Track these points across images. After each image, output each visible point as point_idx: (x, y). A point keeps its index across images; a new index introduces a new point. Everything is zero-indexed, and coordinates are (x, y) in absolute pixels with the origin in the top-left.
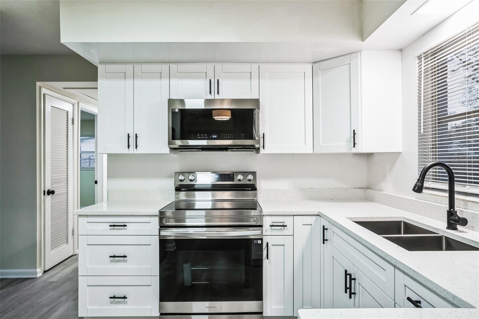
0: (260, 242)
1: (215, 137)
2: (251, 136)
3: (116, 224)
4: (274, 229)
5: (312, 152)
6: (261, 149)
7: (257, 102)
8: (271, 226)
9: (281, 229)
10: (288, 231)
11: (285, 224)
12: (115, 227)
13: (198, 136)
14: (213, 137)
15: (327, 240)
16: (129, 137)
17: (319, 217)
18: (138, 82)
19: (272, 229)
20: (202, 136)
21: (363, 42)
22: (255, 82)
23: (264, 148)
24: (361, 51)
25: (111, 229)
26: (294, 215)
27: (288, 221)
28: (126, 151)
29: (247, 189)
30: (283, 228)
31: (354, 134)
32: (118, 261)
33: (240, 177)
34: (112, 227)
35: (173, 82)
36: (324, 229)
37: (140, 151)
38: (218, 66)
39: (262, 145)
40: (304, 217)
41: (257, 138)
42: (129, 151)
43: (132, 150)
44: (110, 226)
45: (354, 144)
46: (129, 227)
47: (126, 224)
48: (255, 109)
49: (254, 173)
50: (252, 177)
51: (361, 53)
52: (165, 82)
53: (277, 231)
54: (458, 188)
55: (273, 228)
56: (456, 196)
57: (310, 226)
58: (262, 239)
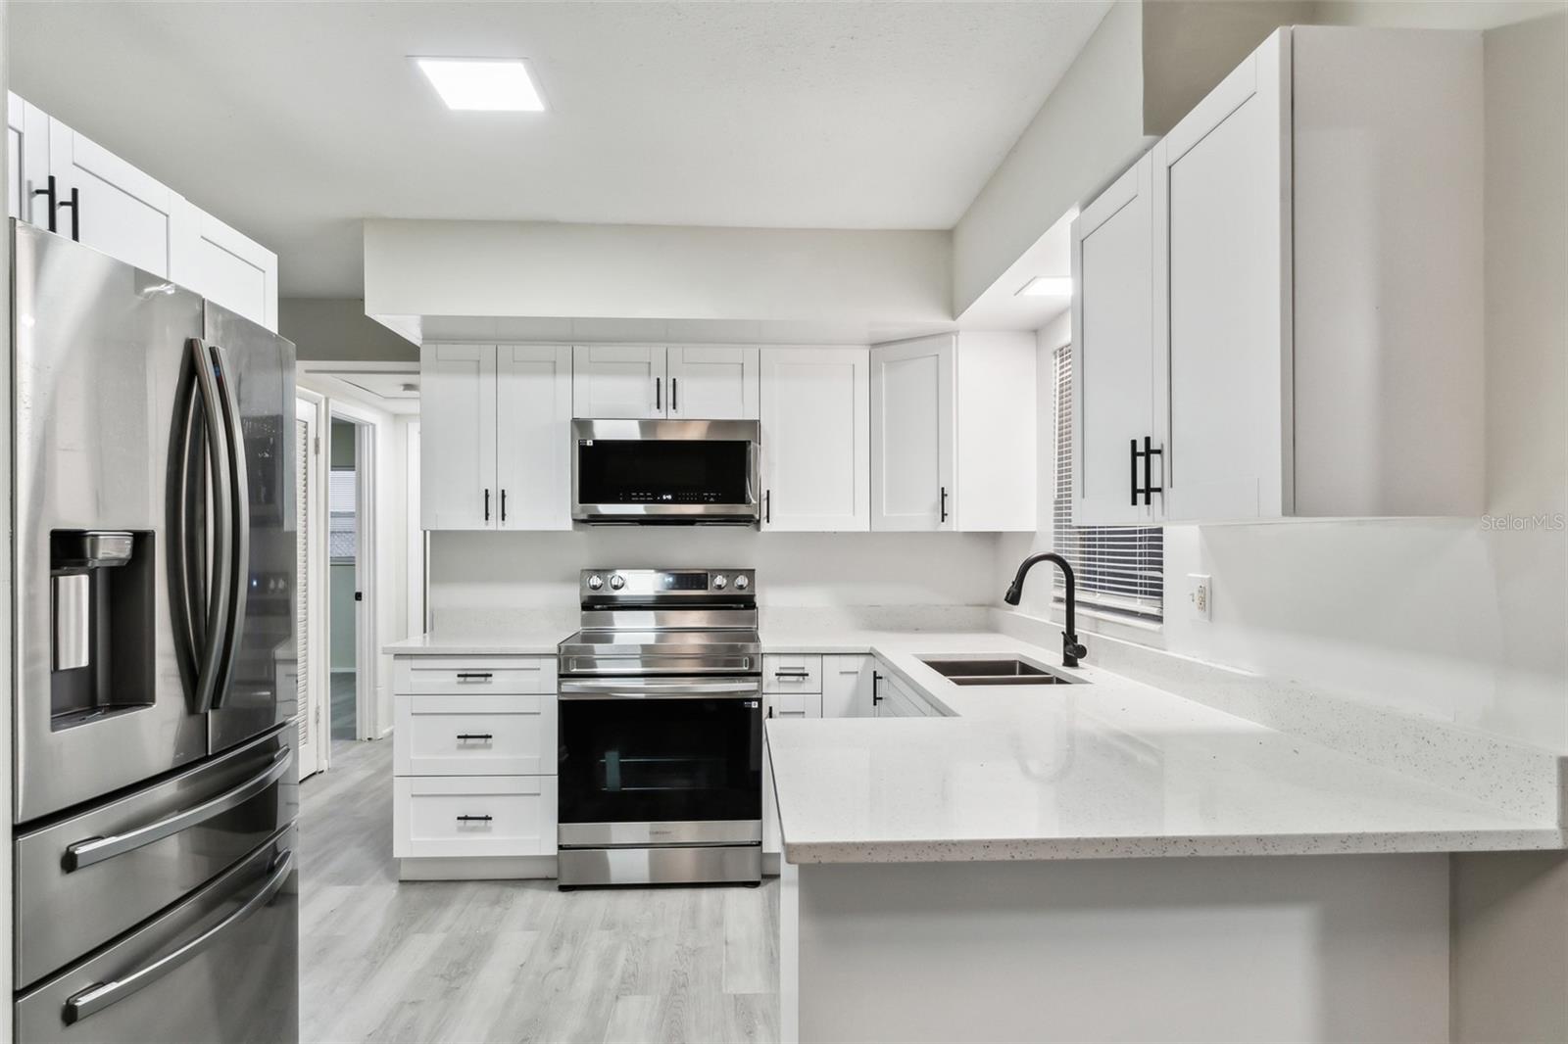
0: (754, 705)
1: (669, 497)
2: (741, 498)
3: (469, 673)
4: (783, 682)
5: (868, 530)
6: (764, 522)
7: (754, 426)
8: (777, 674)
9: (798, 681)
10: (811, 684)
11: (806, 672)
12: (469, 679)
13: (634, 496)
14: (664, 497)
15: (881, 699)
16: (487, 496)
17: (871, 657)
18: (507, 382)
19: (780, 682)
20: (642, 496)
21: (952, 322)
22: (751, 383)
23: (768, 521)
24: (958, 331)
25: (459, 683)
26: (823, 654)
27: (811, 665)
28: (480, 525)
29: (734, 605)
30: (801, 678)
31: (943, 495)
32: (473, 747)
33: (720, 580)
34: (462, 679)
35: (581, 381)
36: (876, 677)
37: (510, 525)
38: (675, 352)
39: (764, 514)
40: (843, 658)
41: (753, 501)
42: (487, 524)
43: (494, 524)
44: (459, 676)
45: (943, 515)
46: (497, 678)
47: (489, 672)
48: (750, 442)
49: (750, 573)
50: (747, 581)
51: (957, 336)
52: (563, 382)
53: (789, 685)
54: (1078, 596)
55: (782, 678)
56: (1077, 610)
57: (855, 676)
58: (760, 701)
